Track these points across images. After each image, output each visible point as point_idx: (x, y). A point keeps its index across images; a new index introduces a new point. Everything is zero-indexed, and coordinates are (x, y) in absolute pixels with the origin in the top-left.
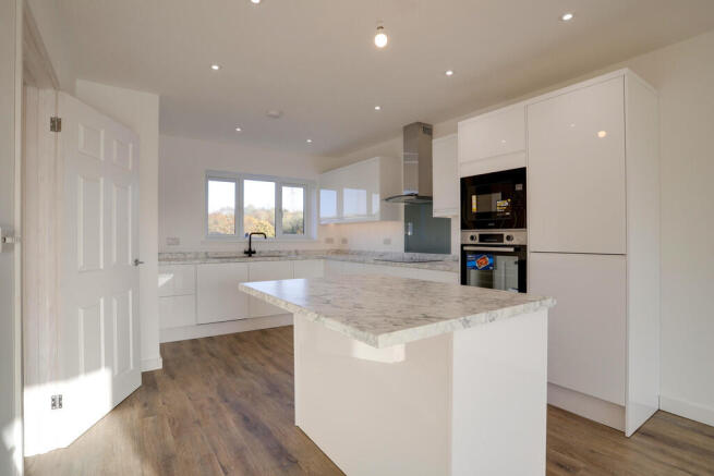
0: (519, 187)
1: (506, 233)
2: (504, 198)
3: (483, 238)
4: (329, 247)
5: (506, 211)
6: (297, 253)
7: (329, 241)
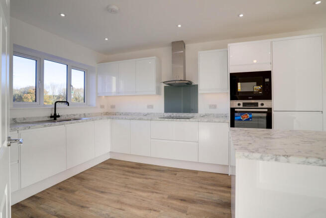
0: (267, 80)
1: (260, 102)
2: (258, 85)
3: (244, 104)
4: (102, 111)
5: (259, 91)
6: (85, 115)
7: (102, 107)
